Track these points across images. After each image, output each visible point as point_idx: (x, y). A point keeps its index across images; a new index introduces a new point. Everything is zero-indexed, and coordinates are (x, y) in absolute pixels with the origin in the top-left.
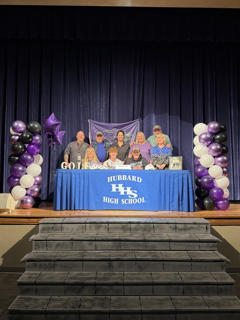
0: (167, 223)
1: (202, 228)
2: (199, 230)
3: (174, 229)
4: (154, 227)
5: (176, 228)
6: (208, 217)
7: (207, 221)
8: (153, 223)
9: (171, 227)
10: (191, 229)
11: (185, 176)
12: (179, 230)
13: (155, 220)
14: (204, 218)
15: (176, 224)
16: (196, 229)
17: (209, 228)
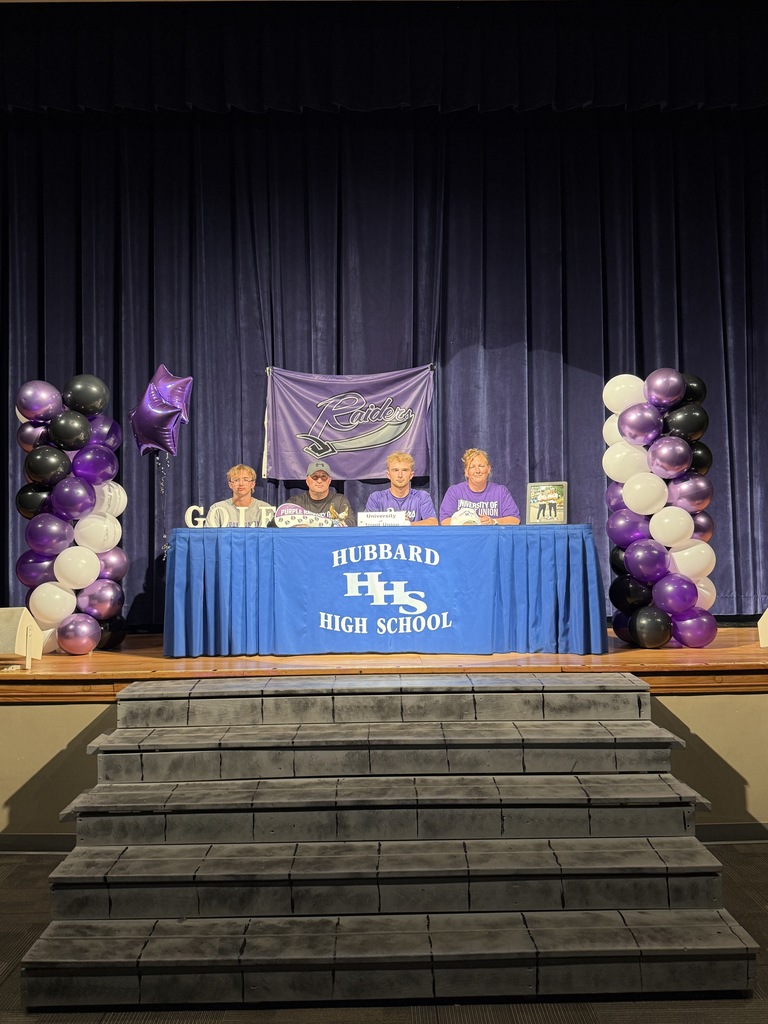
0: (517, 691)
1: (626, 702)
2: (616, 709)
3: (537, 707)
4: (475, 703)
5: (543, 705)
6: (646, 670)
7: (640, 682)
8: (473, 691)
9: (527, 702)
10: (589, 708)
11: (576, 544)
12: (553, 710)
13: (477, 682)
14: (632, 673)
15: (543, 691)
16: (605, 705)
17: (646, 704)
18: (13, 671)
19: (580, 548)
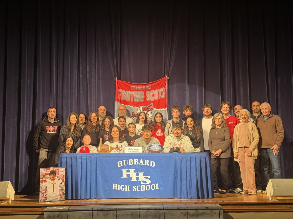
0: (178, 209)
1: (215, 213)
2: (212, 215)
3: (185, 215)
4: (164, 213)
5: (187, 214)
6: (224, 203)
7: (221, 207)
8: (164, 209)
9: (182, 213)
10: (203, 215)
12: (191, 215)
13: (165, 206)
14: (219, 204)
15: (187, 209)
16: (208, 214)
17: (221, 214)
18: (5, 203)
19: (204, 161)
